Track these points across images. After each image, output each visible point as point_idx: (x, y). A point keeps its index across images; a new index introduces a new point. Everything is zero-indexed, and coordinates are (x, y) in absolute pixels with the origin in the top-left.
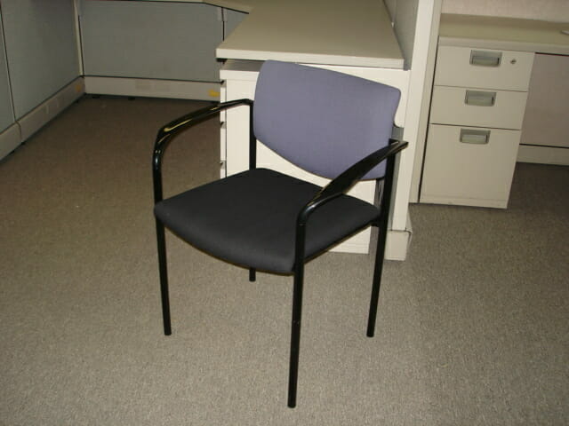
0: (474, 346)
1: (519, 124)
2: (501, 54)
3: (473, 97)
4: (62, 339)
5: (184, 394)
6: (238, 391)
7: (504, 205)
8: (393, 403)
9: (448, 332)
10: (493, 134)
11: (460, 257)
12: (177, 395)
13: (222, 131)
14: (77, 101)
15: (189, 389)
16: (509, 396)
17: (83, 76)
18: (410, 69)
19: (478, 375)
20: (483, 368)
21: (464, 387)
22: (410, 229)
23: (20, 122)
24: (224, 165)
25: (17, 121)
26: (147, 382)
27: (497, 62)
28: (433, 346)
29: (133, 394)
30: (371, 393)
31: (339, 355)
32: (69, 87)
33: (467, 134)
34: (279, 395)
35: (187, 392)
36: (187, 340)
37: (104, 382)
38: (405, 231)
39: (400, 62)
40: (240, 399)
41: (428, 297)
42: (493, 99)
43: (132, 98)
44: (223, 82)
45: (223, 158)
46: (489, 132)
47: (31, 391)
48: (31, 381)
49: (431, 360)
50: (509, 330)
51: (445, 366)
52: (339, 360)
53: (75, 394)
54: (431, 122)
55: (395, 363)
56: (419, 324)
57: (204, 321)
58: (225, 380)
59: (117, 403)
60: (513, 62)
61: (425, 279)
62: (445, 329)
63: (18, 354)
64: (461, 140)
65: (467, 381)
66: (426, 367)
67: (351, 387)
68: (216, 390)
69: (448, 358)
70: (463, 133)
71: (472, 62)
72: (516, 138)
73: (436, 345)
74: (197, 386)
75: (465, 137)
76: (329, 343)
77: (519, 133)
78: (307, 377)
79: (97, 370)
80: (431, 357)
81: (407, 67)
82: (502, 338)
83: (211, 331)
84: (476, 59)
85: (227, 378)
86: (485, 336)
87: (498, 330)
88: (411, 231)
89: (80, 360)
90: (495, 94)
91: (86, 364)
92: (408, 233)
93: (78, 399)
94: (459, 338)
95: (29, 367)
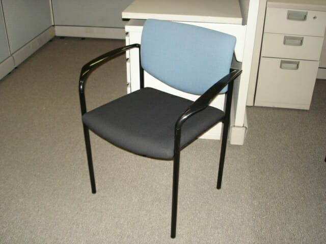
0: (284, 204)
1: (318, 58)
2: (307, 13)
3: (288, 40)
4: (27, 195)
5: (98, 234)
6: (132, 232)
7: (307, 108)
9: (268, 194)
10: (301, 63)
11: (278, 142)
12: (94, 235)
13: (128, 64)
14: (51, 41)
15: (102, 231)
16: (305, 238)
17: (54, 26)
18: (246, 24)
19: (285, 224)
20: (289, 219)
21: (277, 232)
22: (246, 125)
23: (14, 55)
24: (129, 85)
25: (11, 55)
26: (76, 225)
27: (305, 18)
28: (258, 203)
29: (67, 233)
30: (216, 235)
31: (197, 208)
32: (44, 33)
33: (284, 63)
34: (158, 236)
35: (100, 232)
36: (103, 197)
37: (50, 225)
38: (243, 127)
39: (241, 20)
40: (133, 238)
41: (257, 169)
42: (302, 42)
43: (83, 39)
44: (127, 33)
45: (128, 81)
46: (299, 62)
47: (5, 229)
48: (6, 224)
49: (256, 213)
50: (308, 192)
51: (264, 217)
52: (197, 212)
53: (31, 232)
54: (262, 56)
55: (233, 215)
56: (250, 188)
57: (115, 184)
58: (124, 225)
59: (57, 239)
60: (315, 18)
61: (255, 157)
62: (266, 191)
64: (281, 67)
65: (278, 228)
67: (203, 231)
68: (119, 231)
69: (267, 212)
70: (282, 62)
71: (289, 18)
72: (317, 65)
73: (259, 203)
74: (107, 229)
75: (284, 65)
76: (192, 200)
77: (318, 62)
79: (47, 217)
80: (256, 211)
81: (244, 23)
82: (302, 198)
83: (118, 191)
84: (291, 16)
85: (126, 223)
86: (291, 197)
87: (300, 192)
88: (247, 127)
89: (37, 210)
90: (303, 38)
91: (40, 212)
92: (245, 128)
93: (34, 236)
94: (275, 198)
95: (6, 214)
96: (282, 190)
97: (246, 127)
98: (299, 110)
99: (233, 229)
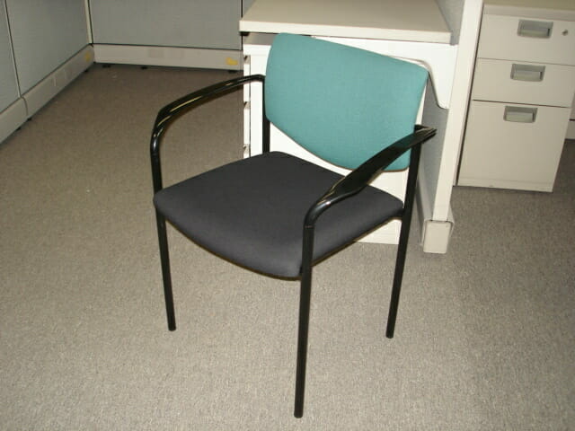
0: (525, 354)
1: (569, 102)
2: (552, 24)
3: (520, 71)
4: (73, 346)
5: (209, 411)
6: (269, 407)
7: (549, 188)
8: (440, 422)
9: (496, 337)
10: (540, 111)
11: (505, 249)
12: (201, 413)
13: (246, 112)
14: (86, 71)
15: (214, 407)
16: (566, 413)
17: (92, 44)
18: (457, 43)
19: (531, 388)
20: (536, 380)
21: (517, 402)
22: (452, 219)
23: (25, 97)
24: (247, 148)
25: (22, 96)
26: (168, 398)
27: (548, 33)
28: (480, 355)
29: (153, 411)
30: (415, 409)
31: (378, 364)
32: (76, 57)
33: (512, 111)
34: (314, 413)
35: (212, 409)
36: (211, 346)
38: (447, 221)
39: (447, 36)
40: (270, 417)
41: (473, 296)
42: (542, 74)
43: (144, 67)
44: (246, 57)
45: (246, 142)
46: (536, 109)
47: (40, 407)
48: (41, 397)
49: (478, 370)
50: (563, 334)
52: (378, 370)
53: (89, 411)
54: (472, 98)
55: (440, 375)
56: (464, 327)
57: (229, 324)
58: (253, 395)
59: (136, 422)
60: (565, 33)
61: (468, 275)
62: (493, 333)
63: (27, 364)
64: (505, 118)
65: (519, 395)
66: (474, 378)
67: (392, 404)
68: (244, 407)
69: (497, 368)
70: (508, 110)
71: (520, 33)
72: (567, 114)
73: (483, 354)
74: (223, 402)
75: (510, 115)
76: (367, 350)
77: (570, 110)
78: (344, 391)
79: (113, 384)
80: (479, 366)
81: (454, 41)
82: (555, 344)
83: (236, 336)
84: (526, 29)
85: (256, 392)
86: (537, 342)
87: (550, 334)
88: (453, 221)
89: (94, 371)
90: (544, 68)
91: (100, 376)
92: (449, 225)
93: (93, 418)
94: (509, 344)
95: (38, 379)
96: (520, 330)
97: (452, 223)
98: (533, 193)
99: (443, 399)
